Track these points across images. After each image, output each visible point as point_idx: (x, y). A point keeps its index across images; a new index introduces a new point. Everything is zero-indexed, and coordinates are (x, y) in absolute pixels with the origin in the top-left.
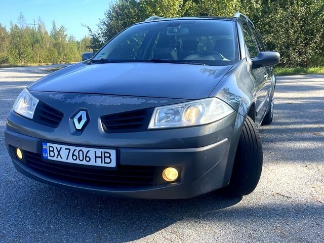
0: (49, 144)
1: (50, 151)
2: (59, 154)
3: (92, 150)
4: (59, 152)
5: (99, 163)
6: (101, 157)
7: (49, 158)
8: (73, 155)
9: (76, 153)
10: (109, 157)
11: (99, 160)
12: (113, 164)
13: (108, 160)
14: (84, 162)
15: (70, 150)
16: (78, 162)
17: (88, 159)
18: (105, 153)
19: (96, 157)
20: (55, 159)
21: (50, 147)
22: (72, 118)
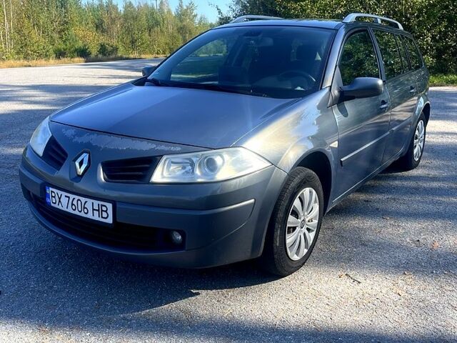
0: (51, 189)
1: (52, 196)
2: (60, 201)
3: (90, 201)
4: (60, 199)
5: (96, 217)
6: (98, 210)
7: (52, 204)
8: (72, 204)
9: (75, 202)
10: (106, 211)
11: (96, 213)
12: (110, 220)
13: (105, 215)
14: (82, 214)
15: (69, 197)
16: (76, 212)
17: (86, 211)
18: (102, 205)
19: (93, 210)
20: (56, 206)
21: (52, 192)
22: (75, 160)
